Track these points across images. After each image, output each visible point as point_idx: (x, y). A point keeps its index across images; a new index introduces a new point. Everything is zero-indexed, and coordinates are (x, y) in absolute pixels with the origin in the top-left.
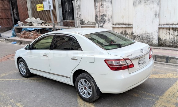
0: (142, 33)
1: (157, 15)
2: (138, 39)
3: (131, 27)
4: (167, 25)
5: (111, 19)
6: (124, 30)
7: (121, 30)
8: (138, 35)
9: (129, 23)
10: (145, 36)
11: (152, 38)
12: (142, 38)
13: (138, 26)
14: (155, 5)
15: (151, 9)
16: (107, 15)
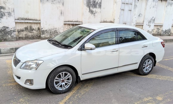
0: (50, 28)
1: (63, 14)
2: (46, 34)
3: (39, 22)
4: (68, 21)
5: (13, 13)
6: (29, 25)
7: (25, 26)
8: (46, 30)
9: (35, 19)
10: (53, 30)
11: (59, 32)
12: (51, 33)
13: (46, 22)
14: (61, 5)
15: (58, 8)
16: (7, 8)
